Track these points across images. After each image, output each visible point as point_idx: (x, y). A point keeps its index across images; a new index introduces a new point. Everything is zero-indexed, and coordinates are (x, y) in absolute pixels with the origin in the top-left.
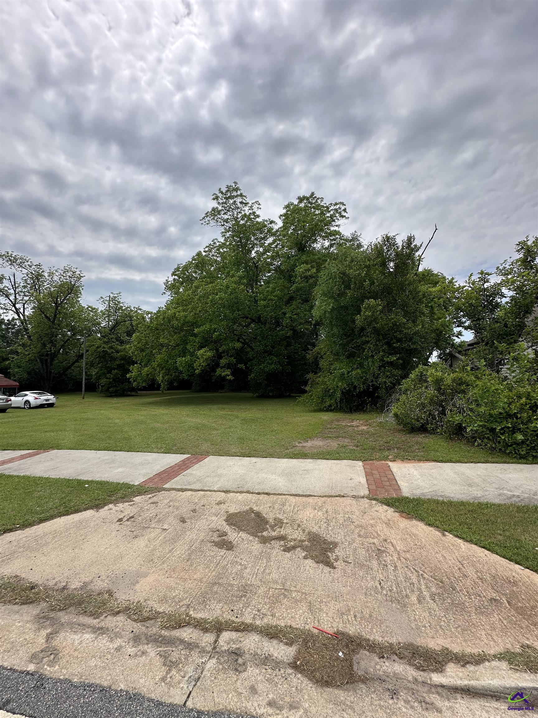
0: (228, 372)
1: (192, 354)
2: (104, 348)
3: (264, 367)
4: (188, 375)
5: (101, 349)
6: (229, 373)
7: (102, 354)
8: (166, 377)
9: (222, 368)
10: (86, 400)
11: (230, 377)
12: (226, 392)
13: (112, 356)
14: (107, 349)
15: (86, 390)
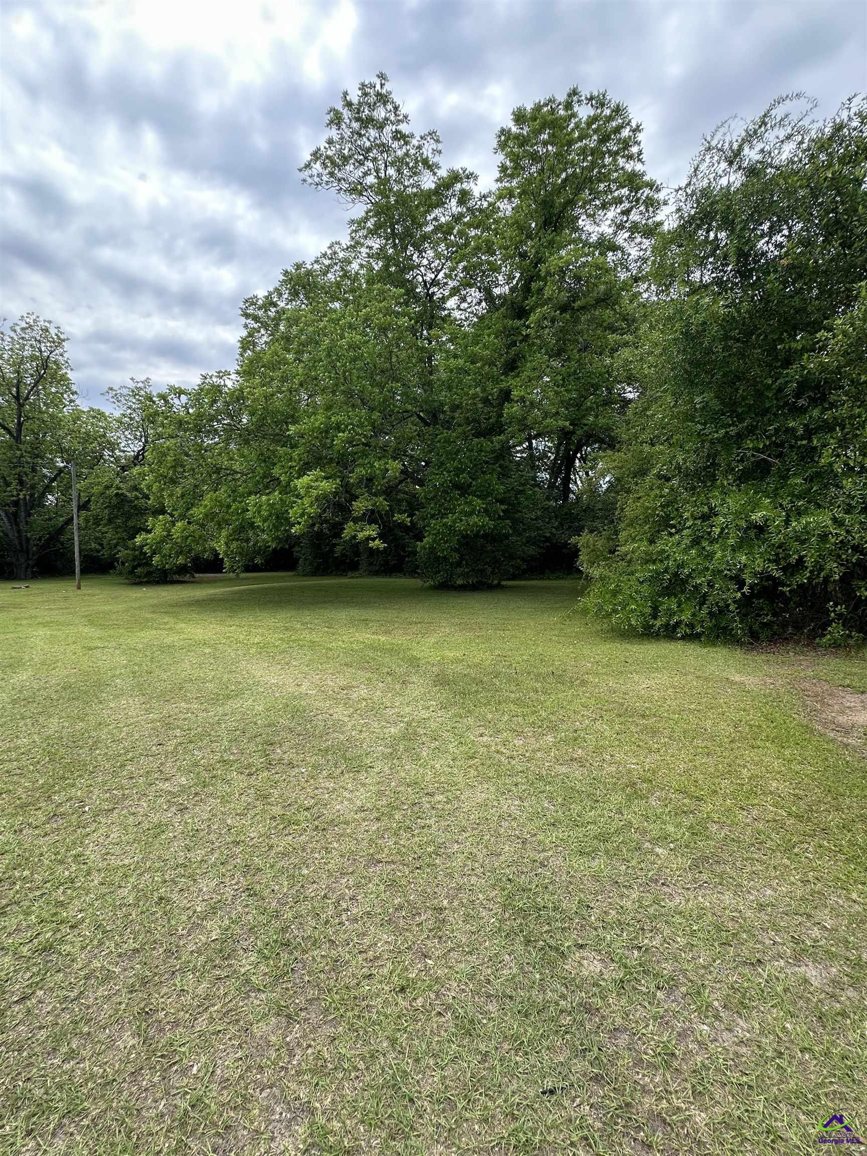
0: (371, 531)
1: (287, 489)
2: (119, 488)
3: (454, 522)
4: (277, 538)
5: (113, 491)
6: (374, 534)
7: (114, 501)
8: (234, 545)
9: (356, 520)
10: (84, 590)
11: (377, 542)
12: (362, 577)
13: (135, 506)
14: (124, 491)
15: (84, 572)
